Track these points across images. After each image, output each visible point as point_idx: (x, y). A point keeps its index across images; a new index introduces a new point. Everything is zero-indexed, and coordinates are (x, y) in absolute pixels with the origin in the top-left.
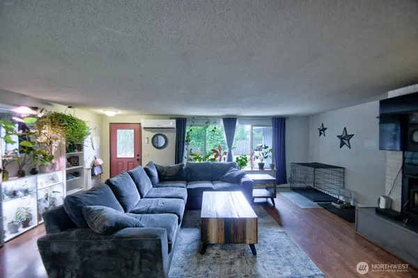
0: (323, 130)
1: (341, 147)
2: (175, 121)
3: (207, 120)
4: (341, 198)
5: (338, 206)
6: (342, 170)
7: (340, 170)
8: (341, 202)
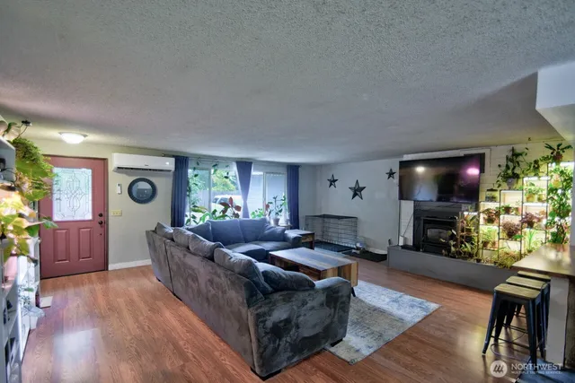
0: (333, 182)
1: (353, 197)
2: (173, 159)
3: (216, 162)
4: (358, 245)
5: (358, 252)
6: (353, 220)
7: (352, 220)
8: (358, 249)
